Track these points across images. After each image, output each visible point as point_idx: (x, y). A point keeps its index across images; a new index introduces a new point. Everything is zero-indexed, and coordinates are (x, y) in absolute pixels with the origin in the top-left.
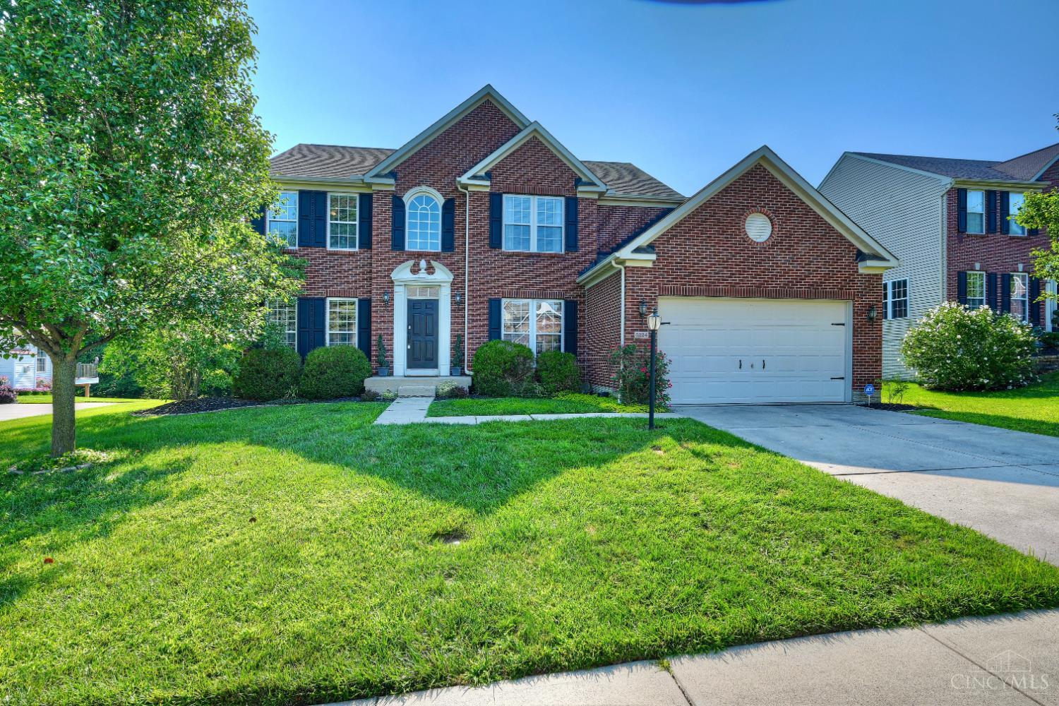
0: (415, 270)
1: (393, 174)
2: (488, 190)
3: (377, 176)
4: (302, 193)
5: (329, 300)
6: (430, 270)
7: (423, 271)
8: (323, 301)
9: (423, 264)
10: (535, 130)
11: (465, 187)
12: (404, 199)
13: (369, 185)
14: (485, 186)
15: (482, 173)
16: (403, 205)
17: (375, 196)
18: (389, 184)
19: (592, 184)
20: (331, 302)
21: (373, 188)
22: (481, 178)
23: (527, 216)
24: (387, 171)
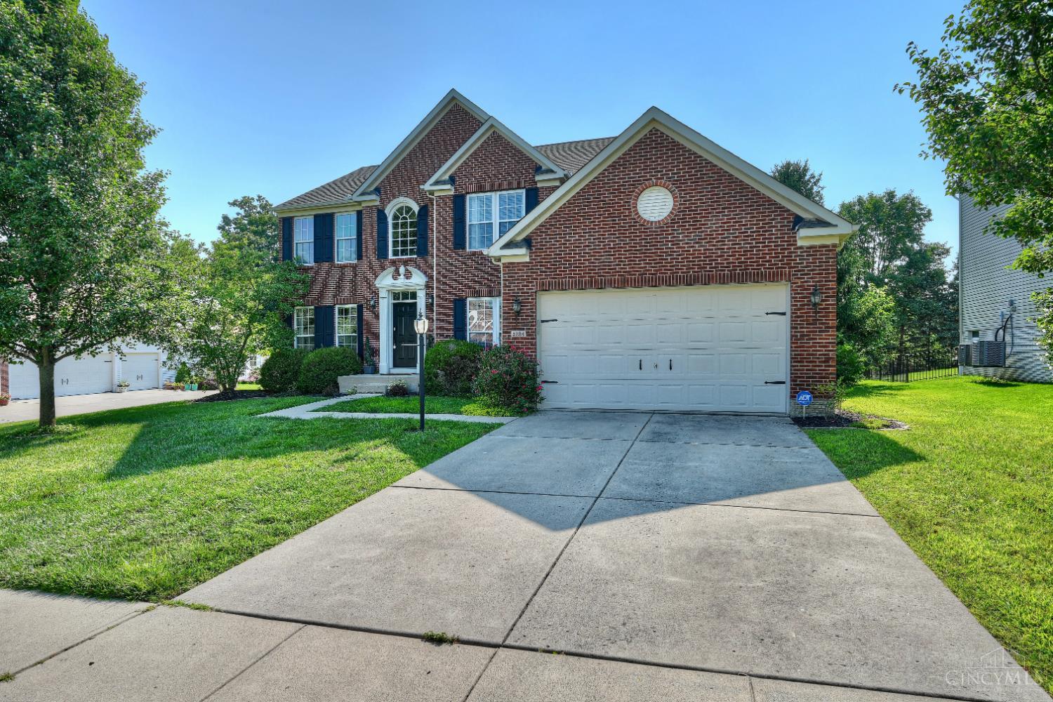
0: (396, 275)
1: (377, 190)
2: (452, 193)
3: (363, 194)
4: (316, 217)
5: (337, 307)
6: (408, 275)
7: (402, 276)
8: (332, 308)
9: (402, 270)
10: (492, 126)
11: (432, 193)
12: (386, 212)
13: (360, 203)
14: (449, 190)
15: (446, 177)
16: (386, 218)
17: (364, 212)
18: (374, 200)
19: (550, 171)
20: (339, 310)
21: (363, 205)
22: (444, 183)
23: (489, 213)
24: (372, 189)
